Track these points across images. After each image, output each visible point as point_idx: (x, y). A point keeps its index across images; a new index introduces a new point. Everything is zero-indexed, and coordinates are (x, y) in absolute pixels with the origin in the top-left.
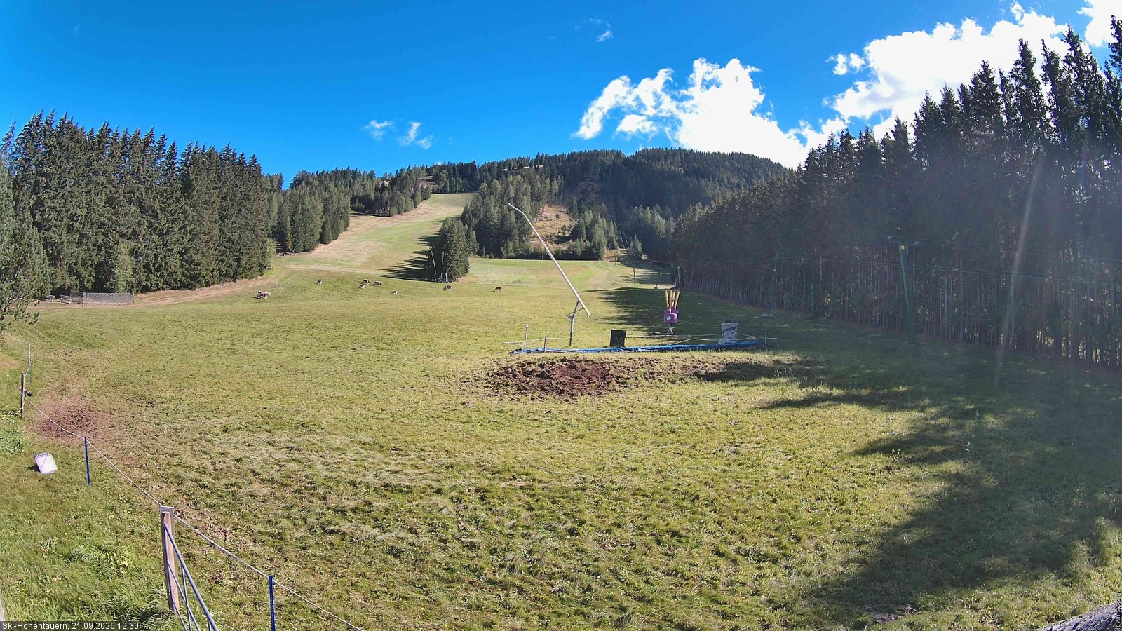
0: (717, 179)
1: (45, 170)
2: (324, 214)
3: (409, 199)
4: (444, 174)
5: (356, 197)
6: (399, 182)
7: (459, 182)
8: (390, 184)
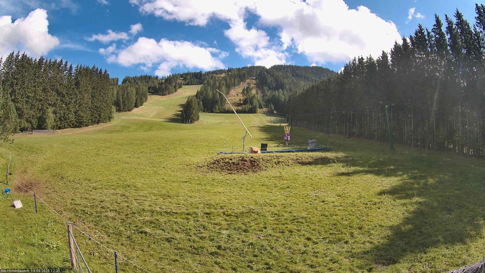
0: (306, 78)
1: (16, 77)
2: (136, 95)
3: (173, 88)
4: (188, 77)
5: (151, 87)
6: (168, 80)
7: (194, 80)
8: (165, 81)
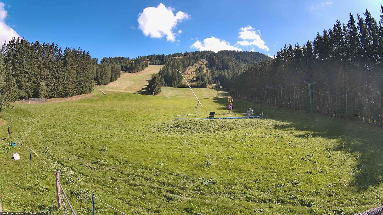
0: (246, 61)
1: (16, 57)
2: (112, 72)
3: (141, 67)
4: (153, 58)
5: (123, 66)
6: (137, 61)
7: (158, 61)
8: (135, 62)
